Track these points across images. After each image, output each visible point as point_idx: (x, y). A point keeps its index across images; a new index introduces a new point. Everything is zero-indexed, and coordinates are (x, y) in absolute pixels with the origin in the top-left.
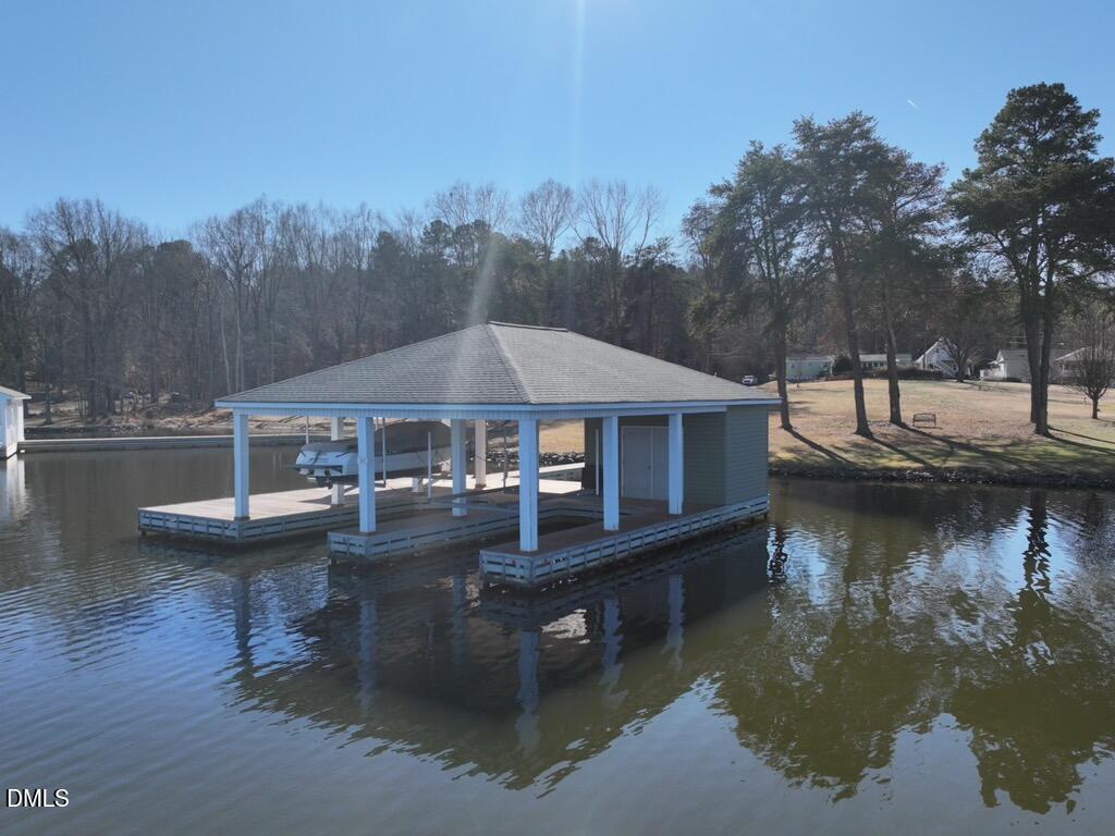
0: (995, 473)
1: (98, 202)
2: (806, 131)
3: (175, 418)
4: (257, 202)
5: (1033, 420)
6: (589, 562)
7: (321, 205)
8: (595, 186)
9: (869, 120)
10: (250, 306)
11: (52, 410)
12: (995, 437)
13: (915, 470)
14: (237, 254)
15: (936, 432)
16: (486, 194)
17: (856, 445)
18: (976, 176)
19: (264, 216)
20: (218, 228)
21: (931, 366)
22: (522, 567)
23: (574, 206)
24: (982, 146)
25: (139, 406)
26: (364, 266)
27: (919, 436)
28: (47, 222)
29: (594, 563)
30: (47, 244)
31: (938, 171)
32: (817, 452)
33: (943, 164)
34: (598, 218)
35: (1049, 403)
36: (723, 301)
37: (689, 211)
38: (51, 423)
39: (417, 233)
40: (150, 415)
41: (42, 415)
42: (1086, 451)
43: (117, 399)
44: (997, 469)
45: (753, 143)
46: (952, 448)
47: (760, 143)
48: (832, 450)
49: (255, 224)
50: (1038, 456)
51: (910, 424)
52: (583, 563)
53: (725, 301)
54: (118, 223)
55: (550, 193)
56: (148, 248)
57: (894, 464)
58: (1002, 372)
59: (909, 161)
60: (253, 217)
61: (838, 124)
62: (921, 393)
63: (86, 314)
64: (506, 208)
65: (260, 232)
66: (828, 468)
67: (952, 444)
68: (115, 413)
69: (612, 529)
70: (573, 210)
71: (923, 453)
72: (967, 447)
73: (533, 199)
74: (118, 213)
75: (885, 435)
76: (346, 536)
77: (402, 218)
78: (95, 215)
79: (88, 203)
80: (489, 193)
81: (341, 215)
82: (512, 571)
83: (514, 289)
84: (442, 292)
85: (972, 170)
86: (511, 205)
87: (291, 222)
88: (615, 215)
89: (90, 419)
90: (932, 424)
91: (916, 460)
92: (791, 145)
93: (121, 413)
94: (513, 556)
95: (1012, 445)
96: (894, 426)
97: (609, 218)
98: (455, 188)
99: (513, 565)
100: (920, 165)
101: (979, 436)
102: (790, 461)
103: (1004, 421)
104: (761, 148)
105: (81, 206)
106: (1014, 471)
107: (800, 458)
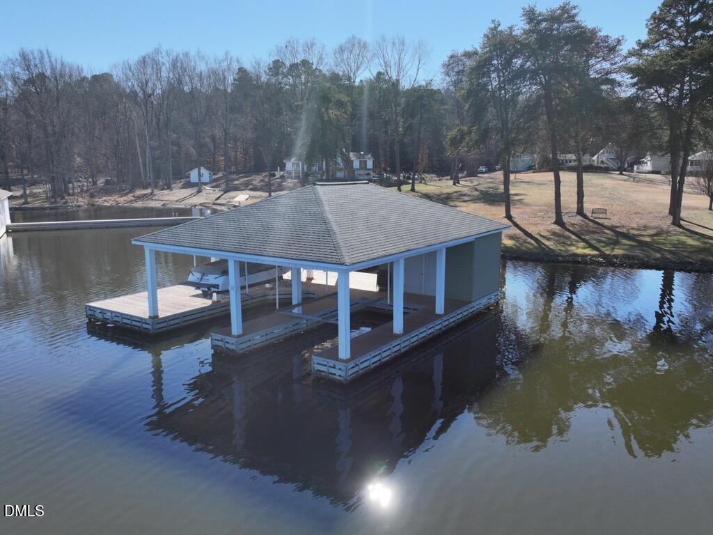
0: (646, 259)
1: (47, 51)
2: (531, 16)
3: (109, 198)
4: (156, 49)
5: (670, 213)
6: (383, 358)
7: (199, 52)
8: (384, 39)
9: (574, 8)
10: (154, 122)
11: (28, 192)
12: (646, 227)
13: (593, 256)
14: (144, 85)
15: (606, 223)
16: (310, 46)
17: (554, 234)
18: (645, 46)
19: (160, 59)
20: (130, 69)
21: (602, 162)
22: (340, 369)
23: (369, 55)
24: (651, 24)
25: (85, 188)
26: (229, 90)
27: (596, 226)
28: (14, 65)
29: (387, 358)
30: (14, 79)
31: (619, 42)
32: (529, 240)
33: (622, 36)
34: (385, 63)
35: (683, 194)
36: (470, 132)
37: (447, 59)
38: (28, 203)
39: (264, 68)
40: (92, 196)
41: (21, 197)
42: (706, 240)
43: (71, 182)
44: (647, 257)
45: (493, 21)
46: (617, 237)
47: (498, 22)
48: (539, 237)
49: (155, 66)
50: (674, 245)
51: (589, 215)
52: (380, 360)
53: (470, 133)
54: (62, 65)
55: (353, 45)
56: (84, 79)
57: (580, 251)
58: (648, 166)
59: (600, 34)
60: (153, 60)
61: (553, 11)
62: (597, 186)
63: (45, 130)
64: (323, 56)
65: (159, 70)
66: (536, 254)
67: (618, 234)
68: (69, 195)
69: (399, 333)
70: (369, 57)
71: (599, 241)
72: (626, 236)
73: (341, 50)
74: (62, 59)
75: (573, 225)
76: (223, 337)
77: (254, 64)
78: (47, 59)
79: (41, 52)
80: (312, 45)
81: (212, 60)
82: (333, 371)
83: (329, 117)
84: (281, 109)
85: (643, 41)
86: (327, 55)
87: (179, 64)
88: (397, 60)
89: (53, 200)
90: (604, 216)
91: (595, 248)
92: (519, 26)
93: (73, 195)
94: (335, 362)
95: (657, 234)
96: (579, 217)
97: (392, 63)
98: (289, 42)
99: (334, 367)
100: (607, 37)
101: (635, 226)
102: (511, 248)
103: (650, 213)
104: (499, 25)
105: (36, 54)
106: (658, 259)
107: (518, 245)
